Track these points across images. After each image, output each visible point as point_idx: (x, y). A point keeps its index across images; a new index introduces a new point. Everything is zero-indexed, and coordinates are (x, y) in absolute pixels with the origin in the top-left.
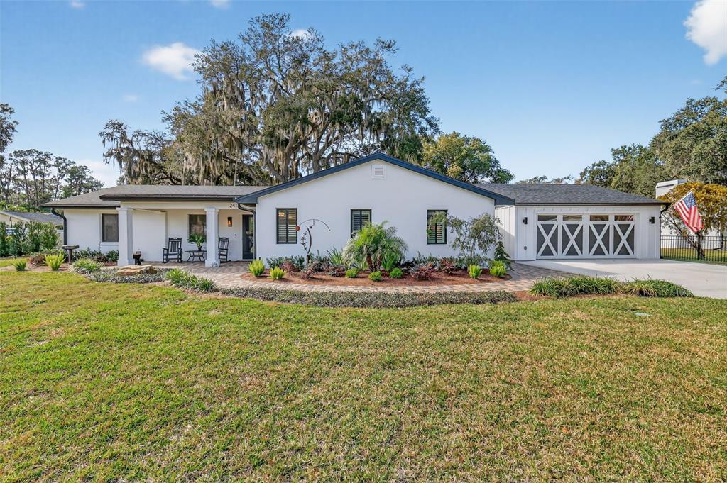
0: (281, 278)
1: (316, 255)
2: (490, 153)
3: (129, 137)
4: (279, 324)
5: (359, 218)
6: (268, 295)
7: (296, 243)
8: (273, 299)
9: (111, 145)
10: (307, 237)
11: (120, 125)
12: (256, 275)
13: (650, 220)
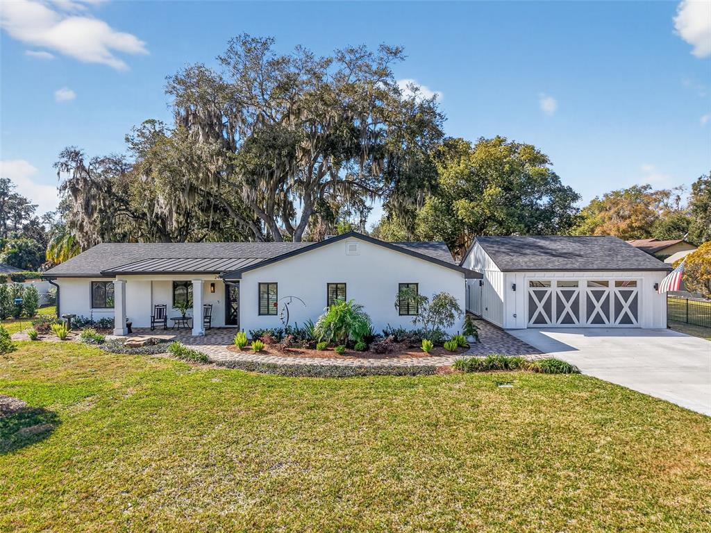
0: (261, 351)
1: (293, 327)
2: (547, 166)
3: (86, 164)
4: (257, 388)
5: (336, 290)
6: (251, 367)
7: (277, 314)
8: (254, 370)
9: (67, 176)
10: (285, 313)
11: (77, 154)
12: (240, 348)
13: (655, 287)
